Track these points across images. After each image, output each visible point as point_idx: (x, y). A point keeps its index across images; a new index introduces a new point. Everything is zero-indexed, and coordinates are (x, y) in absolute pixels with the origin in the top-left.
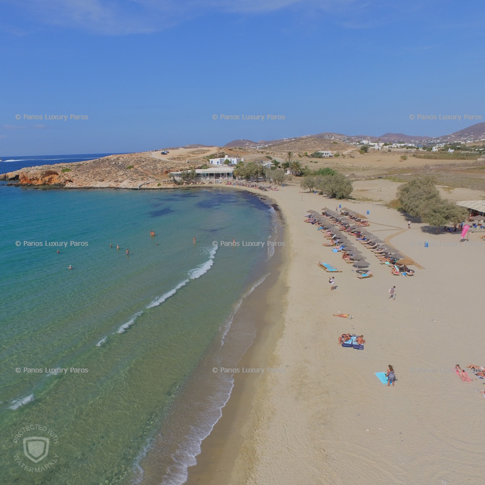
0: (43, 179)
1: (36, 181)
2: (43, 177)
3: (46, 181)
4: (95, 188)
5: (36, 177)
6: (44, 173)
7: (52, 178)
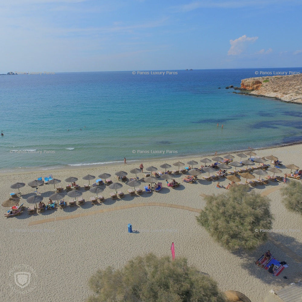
0: (253, 86)
1: (249, 87)
2: (253, 85)
3: (254, 88)
4: (265, 97)
5: (249, 85)
6: (254, 82)
7: (259, 86)
